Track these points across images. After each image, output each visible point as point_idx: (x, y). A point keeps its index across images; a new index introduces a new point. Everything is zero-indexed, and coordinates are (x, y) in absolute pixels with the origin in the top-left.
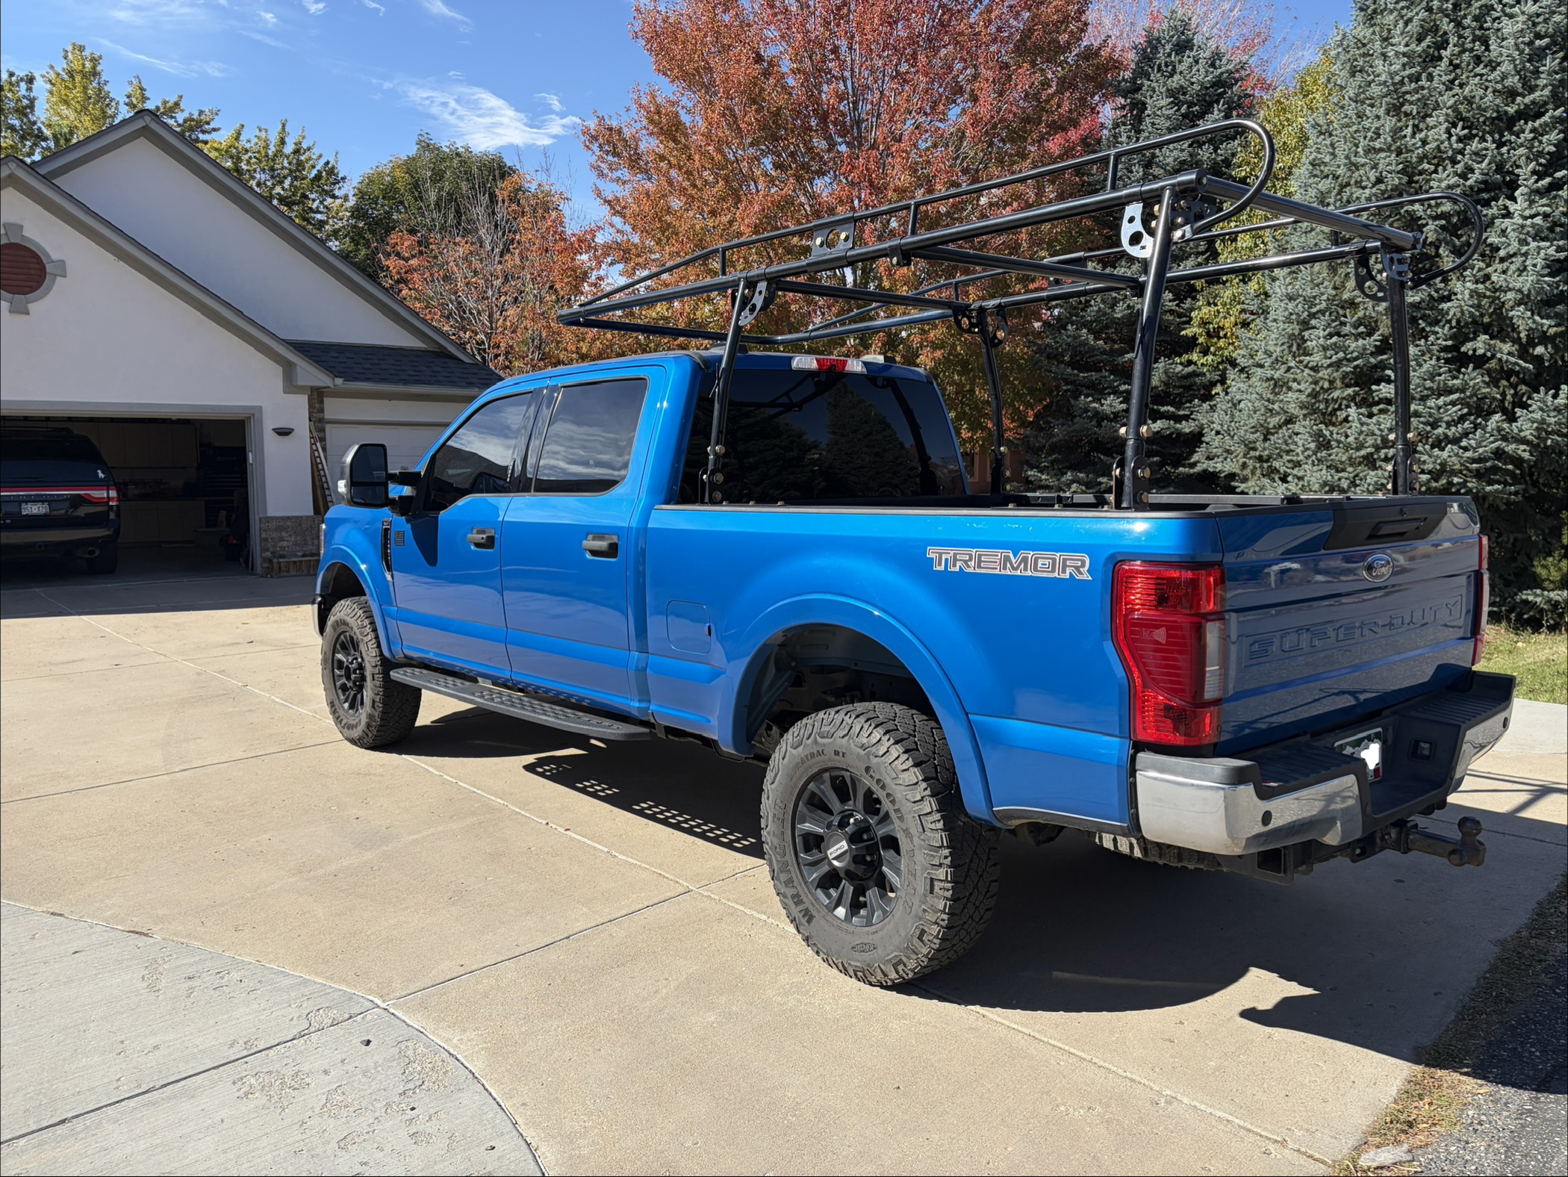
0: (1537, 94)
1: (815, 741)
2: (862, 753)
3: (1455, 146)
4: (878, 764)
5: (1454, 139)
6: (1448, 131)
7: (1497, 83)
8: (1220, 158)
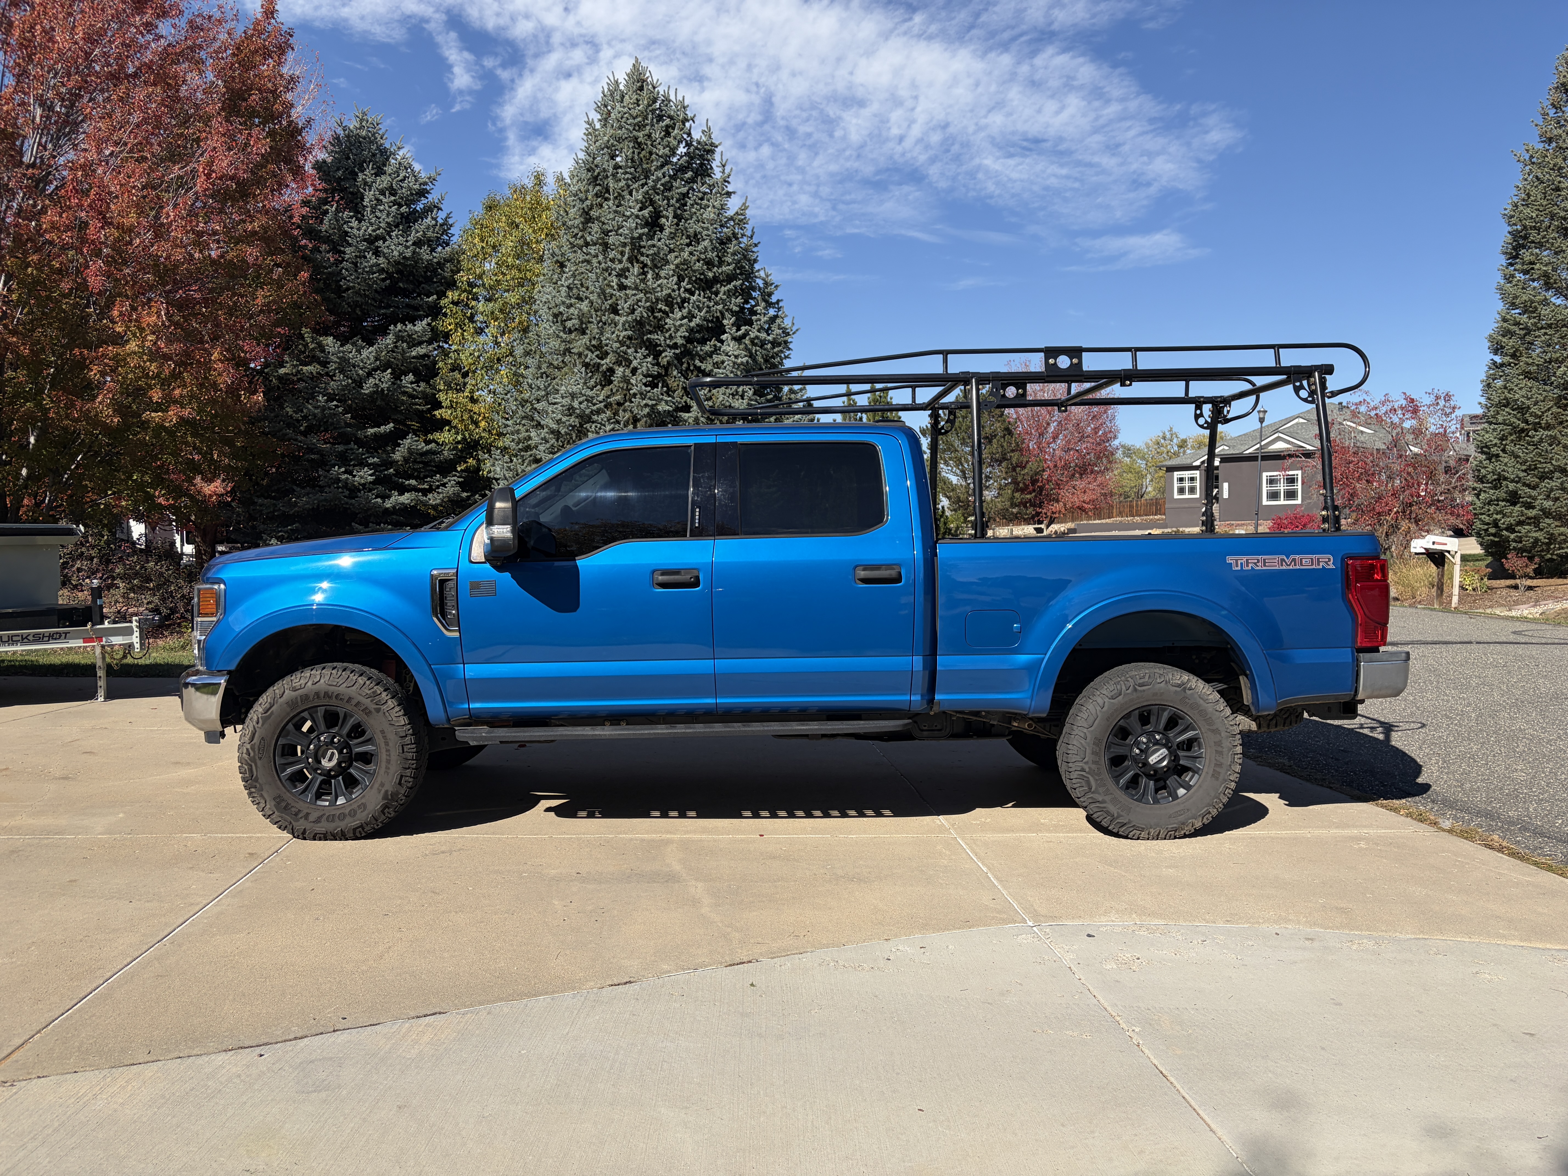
0: (724, 268)
1: (1135, 690)
2: (1178, 689)
3: (683, 295)
4: (1192, 694)
5: (682, 289)
6: (678, 284)
7: (701, 253)
8: (435, 260)
